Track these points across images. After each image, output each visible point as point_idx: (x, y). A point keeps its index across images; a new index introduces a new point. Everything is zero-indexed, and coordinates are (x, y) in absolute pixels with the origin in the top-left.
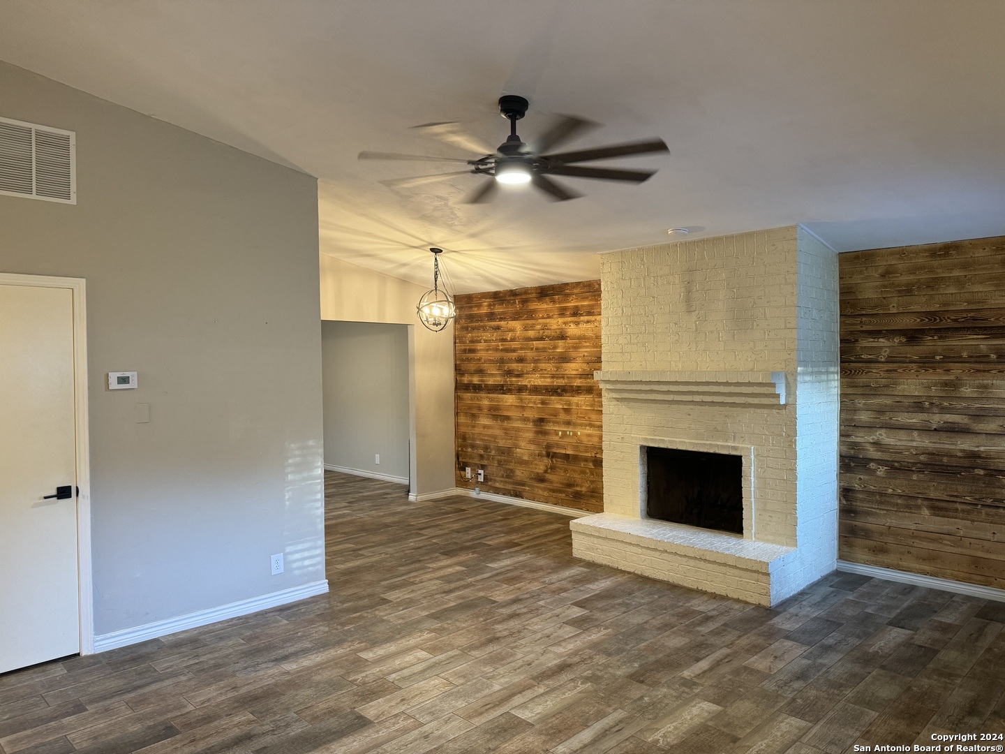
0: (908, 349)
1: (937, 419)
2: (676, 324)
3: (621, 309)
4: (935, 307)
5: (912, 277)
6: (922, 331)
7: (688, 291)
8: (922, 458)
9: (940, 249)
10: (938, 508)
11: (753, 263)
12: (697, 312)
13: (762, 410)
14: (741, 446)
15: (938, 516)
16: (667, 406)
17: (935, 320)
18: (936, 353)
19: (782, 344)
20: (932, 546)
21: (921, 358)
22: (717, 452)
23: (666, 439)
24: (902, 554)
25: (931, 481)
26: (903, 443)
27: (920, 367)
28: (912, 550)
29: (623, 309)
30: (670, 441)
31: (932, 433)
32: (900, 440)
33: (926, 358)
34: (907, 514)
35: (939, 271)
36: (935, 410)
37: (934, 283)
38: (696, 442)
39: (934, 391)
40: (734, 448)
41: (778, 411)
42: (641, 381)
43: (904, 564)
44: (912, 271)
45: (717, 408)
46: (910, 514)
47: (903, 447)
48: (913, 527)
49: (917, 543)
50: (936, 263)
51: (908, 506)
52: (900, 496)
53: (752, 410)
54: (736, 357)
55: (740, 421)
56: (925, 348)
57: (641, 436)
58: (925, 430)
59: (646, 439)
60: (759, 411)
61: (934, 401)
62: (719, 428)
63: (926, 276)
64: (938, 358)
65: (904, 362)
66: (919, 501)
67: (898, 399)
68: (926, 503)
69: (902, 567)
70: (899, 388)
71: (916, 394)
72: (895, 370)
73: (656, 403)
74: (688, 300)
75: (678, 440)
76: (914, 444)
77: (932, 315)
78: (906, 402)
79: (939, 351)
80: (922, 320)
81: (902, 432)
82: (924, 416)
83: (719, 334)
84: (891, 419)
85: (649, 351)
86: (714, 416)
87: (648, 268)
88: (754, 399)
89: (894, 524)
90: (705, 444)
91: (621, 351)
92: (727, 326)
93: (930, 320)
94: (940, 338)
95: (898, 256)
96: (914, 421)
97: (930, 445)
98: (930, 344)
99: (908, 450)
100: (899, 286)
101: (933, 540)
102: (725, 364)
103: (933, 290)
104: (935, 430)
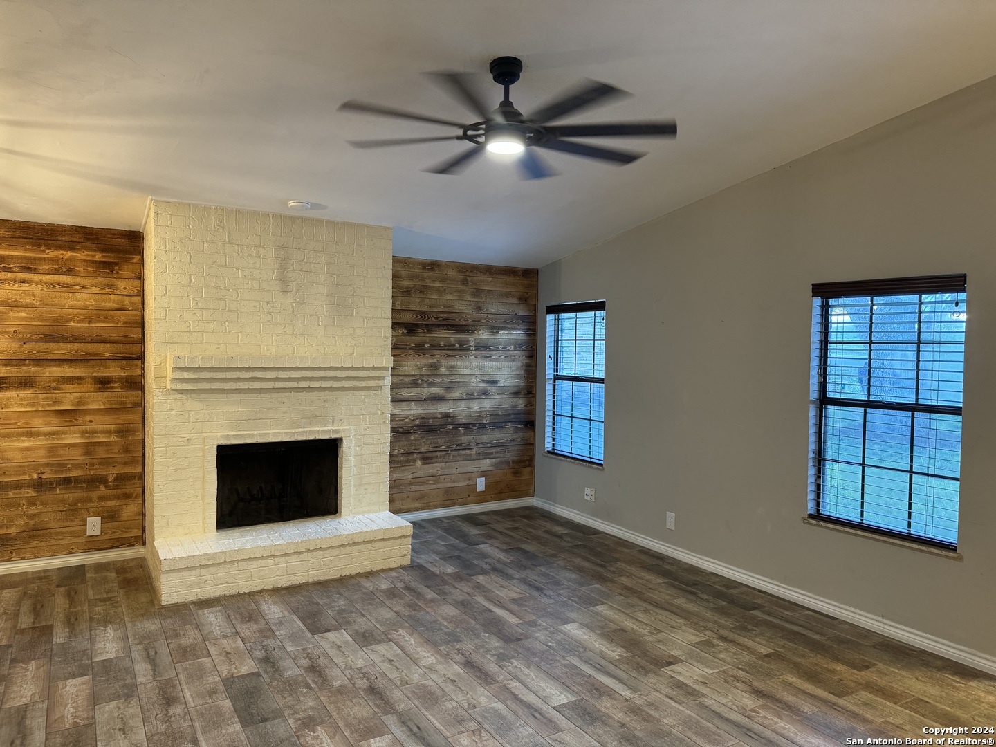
0: (408, 338)
1: (426, 392)
2: (268, 303)
3: (188, 277)
4: (425, 308)
5: (411, 283)
6: (417, 325)
7: (283, 269)
8: (417, 422)
9: (429, 265)
10: (427, 458)
11: (353, 254)
12: (294, 293)
13: (360, 392)
14: (341, 428)
15: (426, 464)
16: (255, 395)
17: (425, 317)
18: (425, 343)
19: (379, 332)
20: (422, 488)
21: (416, 345)
22: (317, 438)
23: (255, 432)
24: (403, 499)
25: (422, 438)
26: (406, 412)
27: (416, 353)
28: (409, 494)
29: (190, 278)
30: (261, 435)
31: (422, 403)
32: (403, 410)
33: (419, 345)
34: (407, 467)
35: (427, 281)
36: (425, 385)
37: (424, 290)
38: (294, 431)
39: (425, 371)
40: (336, 431)
41: (374, 392)
42: (249, 367)
43: (405, 507)
44: (411, 277)
45: (316, 393)
46: (408, 467)
47: (405, 416)
48: (410, 477)
49: (414, 488)
50: (426, 274)
51: (407, 461)
52: (402, 454)
53: (351, 393)
54: (336, 343)
55: (339, 404)
56: (419, 338)
57: (219, 434)
58: (419, 400)
59: (228, 437)
60: (357, 393)
61: (424, 378)
62: (318, 415)
63: (419, 283)
64: (426, 346)
65: (406, 349)
66: (415, 455)
67: (401, 378)
68: (419, 456)
69: (403, 510)
70: (402, 369)
71: (413, 373)
72: (399, 355)
73: (239, 393)
74: (283, 280)
75: (271, 431)
76: (412, 412)
77: (423, 313)
78: (407, 380)
79: (428, 341)
80: (417, 317)
81: (404, 403)
82: (417, 390)
83: (319, 319)
84: (396, 394)
85: (230, 332)
86: (312, 402)
87: (229, 233)
88: (362, 382)
89: (398, 478)
90: (304, 432)
91: (188, 329)
92: (327, 311)
93: (422, 317)
94: (428, 331)
95: (401, 264)
96: (412, 394)
97: (422, 412)
98: (422, 336)
99: (408, 417)
100: (402, 288)
101: (423, 483)
102: (325, 348)
103: (423, 295)
104: (425, 400)
